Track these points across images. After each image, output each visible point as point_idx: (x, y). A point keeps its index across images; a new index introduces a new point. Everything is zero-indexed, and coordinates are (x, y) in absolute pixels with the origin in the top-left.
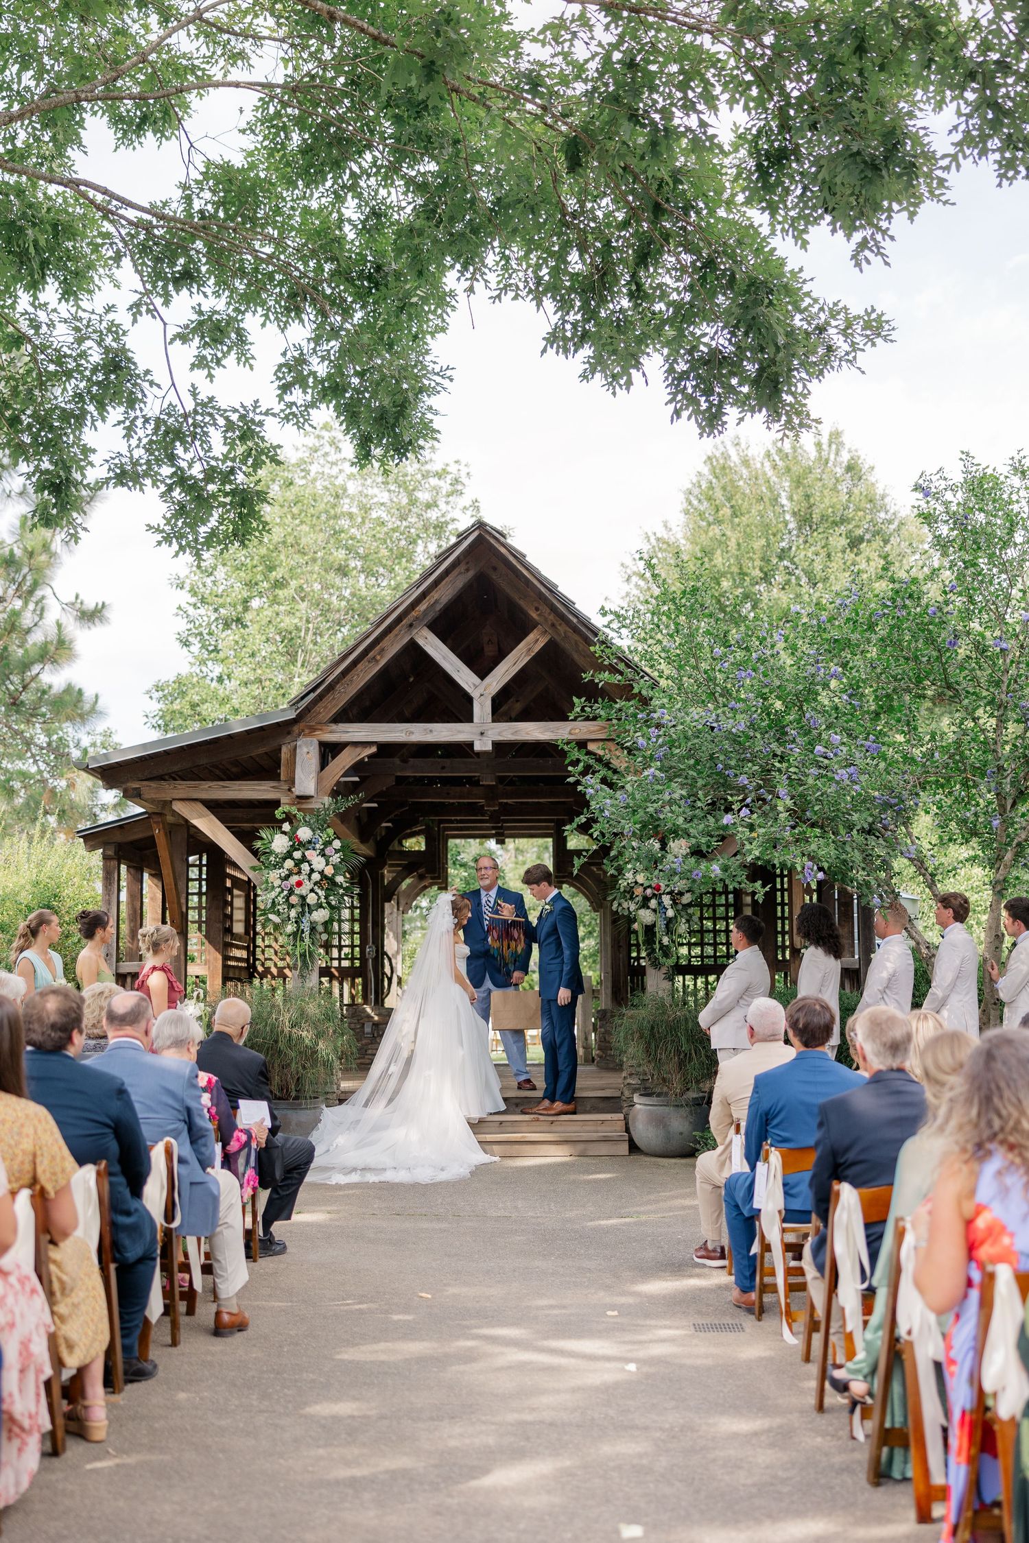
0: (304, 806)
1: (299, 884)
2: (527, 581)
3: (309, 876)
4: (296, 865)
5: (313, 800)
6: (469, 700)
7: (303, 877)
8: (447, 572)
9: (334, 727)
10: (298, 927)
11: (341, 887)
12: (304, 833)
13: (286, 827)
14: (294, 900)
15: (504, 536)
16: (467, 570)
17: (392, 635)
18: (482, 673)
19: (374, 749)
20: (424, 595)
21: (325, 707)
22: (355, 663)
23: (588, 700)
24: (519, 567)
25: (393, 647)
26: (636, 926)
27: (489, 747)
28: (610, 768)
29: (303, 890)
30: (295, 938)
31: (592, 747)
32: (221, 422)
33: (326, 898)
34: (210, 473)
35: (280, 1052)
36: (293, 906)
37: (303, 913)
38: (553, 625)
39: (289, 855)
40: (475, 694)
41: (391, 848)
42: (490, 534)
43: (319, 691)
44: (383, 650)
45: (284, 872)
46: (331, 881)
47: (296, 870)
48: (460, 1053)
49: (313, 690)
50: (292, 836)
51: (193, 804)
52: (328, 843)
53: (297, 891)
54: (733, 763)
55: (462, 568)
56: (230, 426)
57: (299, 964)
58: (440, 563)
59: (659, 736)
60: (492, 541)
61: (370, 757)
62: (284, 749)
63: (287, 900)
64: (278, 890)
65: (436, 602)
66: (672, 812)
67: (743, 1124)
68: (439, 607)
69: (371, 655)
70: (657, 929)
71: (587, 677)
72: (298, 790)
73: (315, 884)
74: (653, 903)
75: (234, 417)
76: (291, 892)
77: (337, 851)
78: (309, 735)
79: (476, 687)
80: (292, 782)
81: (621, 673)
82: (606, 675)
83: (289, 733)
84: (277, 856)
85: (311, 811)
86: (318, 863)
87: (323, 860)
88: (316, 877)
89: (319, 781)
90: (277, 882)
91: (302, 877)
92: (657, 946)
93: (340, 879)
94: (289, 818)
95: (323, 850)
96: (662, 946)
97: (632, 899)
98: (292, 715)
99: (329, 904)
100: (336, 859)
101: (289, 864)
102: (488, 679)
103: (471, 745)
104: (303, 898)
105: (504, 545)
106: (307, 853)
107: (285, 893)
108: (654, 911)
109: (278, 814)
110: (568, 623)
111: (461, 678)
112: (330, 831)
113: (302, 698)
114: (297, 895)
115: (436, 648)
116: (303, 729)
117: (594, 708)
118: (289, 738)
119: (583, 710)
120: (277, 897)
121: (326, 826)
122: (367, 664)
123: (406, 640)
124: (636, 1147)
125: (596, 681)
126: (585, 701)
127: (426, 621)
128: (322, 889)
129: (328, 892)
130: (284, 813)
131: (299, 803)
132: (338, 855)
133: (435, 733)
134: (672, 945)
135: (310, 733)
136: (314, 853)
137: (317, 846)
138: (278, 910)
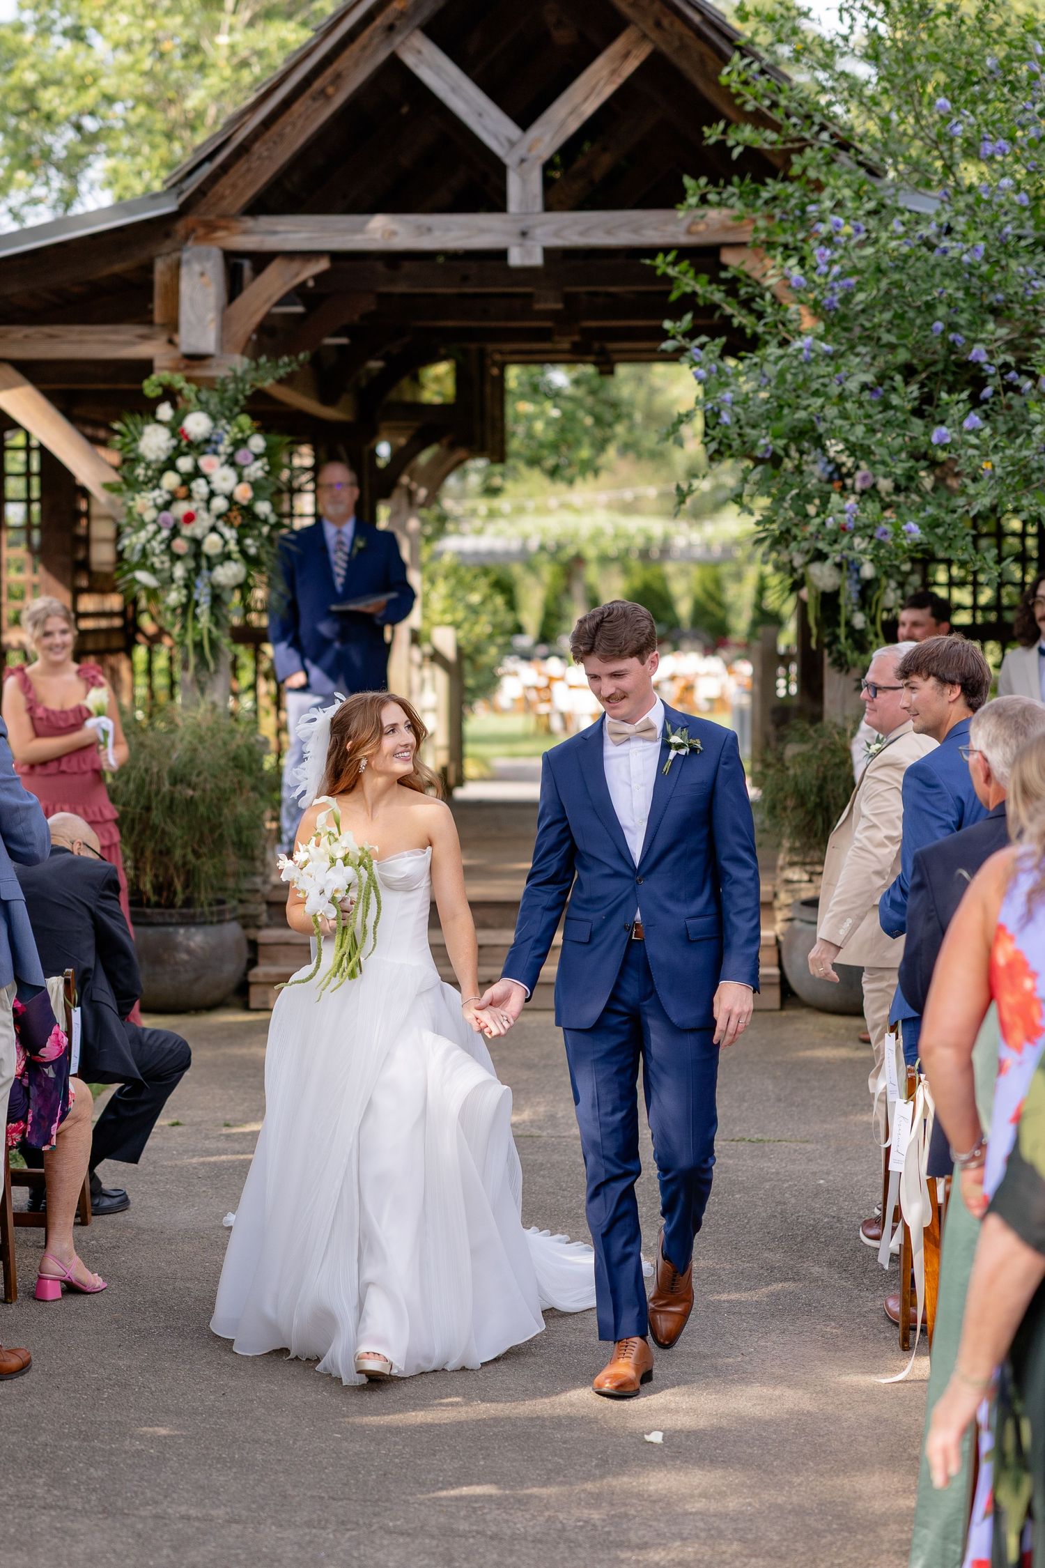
0: (198, 373)
1: (189, 518)
3: (208, 501)
4: (183, 483)
5: (213, 362)
6: (499, 169)
7: (197, 505)
9: (249, 222)
10: (189, 596)
11: (265, 521)
12: (197, 424)
13: (165, 412)
14: (180, 546)
17: (355, 48)
18: (525, 119)
19: (323, 265)
21: (234, 186)
22: (286, 104)
23: (713, 182)
25: (356, 72)
26: (805, 593)
27: (537, 260)
28: (751, 311)
29: (196, 529)
30: (184, 613)
31: (729, 257)
33: (239, 542)
35: (154, 828)
36: (179, 557)
37: (197, 570)
38: (658, 25)
39: (170, 465)
40: (510, 160)
41: (393, 395)
43: (220, 159)
44: (338, 76)
45: (160, 496)
46: (248, 510)
47: (183, 492)
49: (210, 157)
50: (175, 428)
52: (239, 444)
53: (186, 530)
54: (962, 319)
57: (193, 660)
59: (831, 263)
61: (318, 278)
62: (160, 266)
63: (169, 547)
64: (152, 528)
66: (844, 415)
69: (317, 85)
70: (842, 600)
71: (712, 134)
72: (187, 342)
73: (219, 517)
74: (836, 554)
76: (175, 532)
77: (257, 457)
78: (205, 238)
79: (512, 144)
80: (172, 326)
81: (777, 128)
82: (746, 134)
83: (168, 235)
84: (148, 466)
85: (210, 382)
86: (223, 478)
87: (231, 474)
88: (220, 504)
89: (225, 324)
90: (150, 515)
91: (194, 505)
92: (842, 632)
93: (263, 508)
94: (170, 394)
95: (231, 455)
96: (852, 632)
97: (798, 544)
98: (169, 207)
99: (243, 552)
100: (256, 470)
101: (170, 480)
102: (536, 130)
103: (502, 254)
106: (202, 461)
107: (165, 533)
108: (838, 566)
109: (150, 388)
110: (686, 20)
111: (485, 128)
112: (245, 420)
113: (190, 173)
114: (186, 538)
115: (438, 71)
116: (193, 230)
117: (725, 196)
118: (168, 245)
119: (704, 200)
120: (149, 541)
121: (236, 410)
122: (310, 102)
123: (382, 56)
124: (794, 994)
125: (730, 143)
126: (707, 184)
127: (418, 20)
128: (232, 526)
129: (242, 531)
130: (161, 385)
131: (187, 367)
132: (259, 464)
133: (437, 234)
134: (870, 628)
135: (207, 234)
136: (216, 461)
137: (221, 448)
138: (152, 565)
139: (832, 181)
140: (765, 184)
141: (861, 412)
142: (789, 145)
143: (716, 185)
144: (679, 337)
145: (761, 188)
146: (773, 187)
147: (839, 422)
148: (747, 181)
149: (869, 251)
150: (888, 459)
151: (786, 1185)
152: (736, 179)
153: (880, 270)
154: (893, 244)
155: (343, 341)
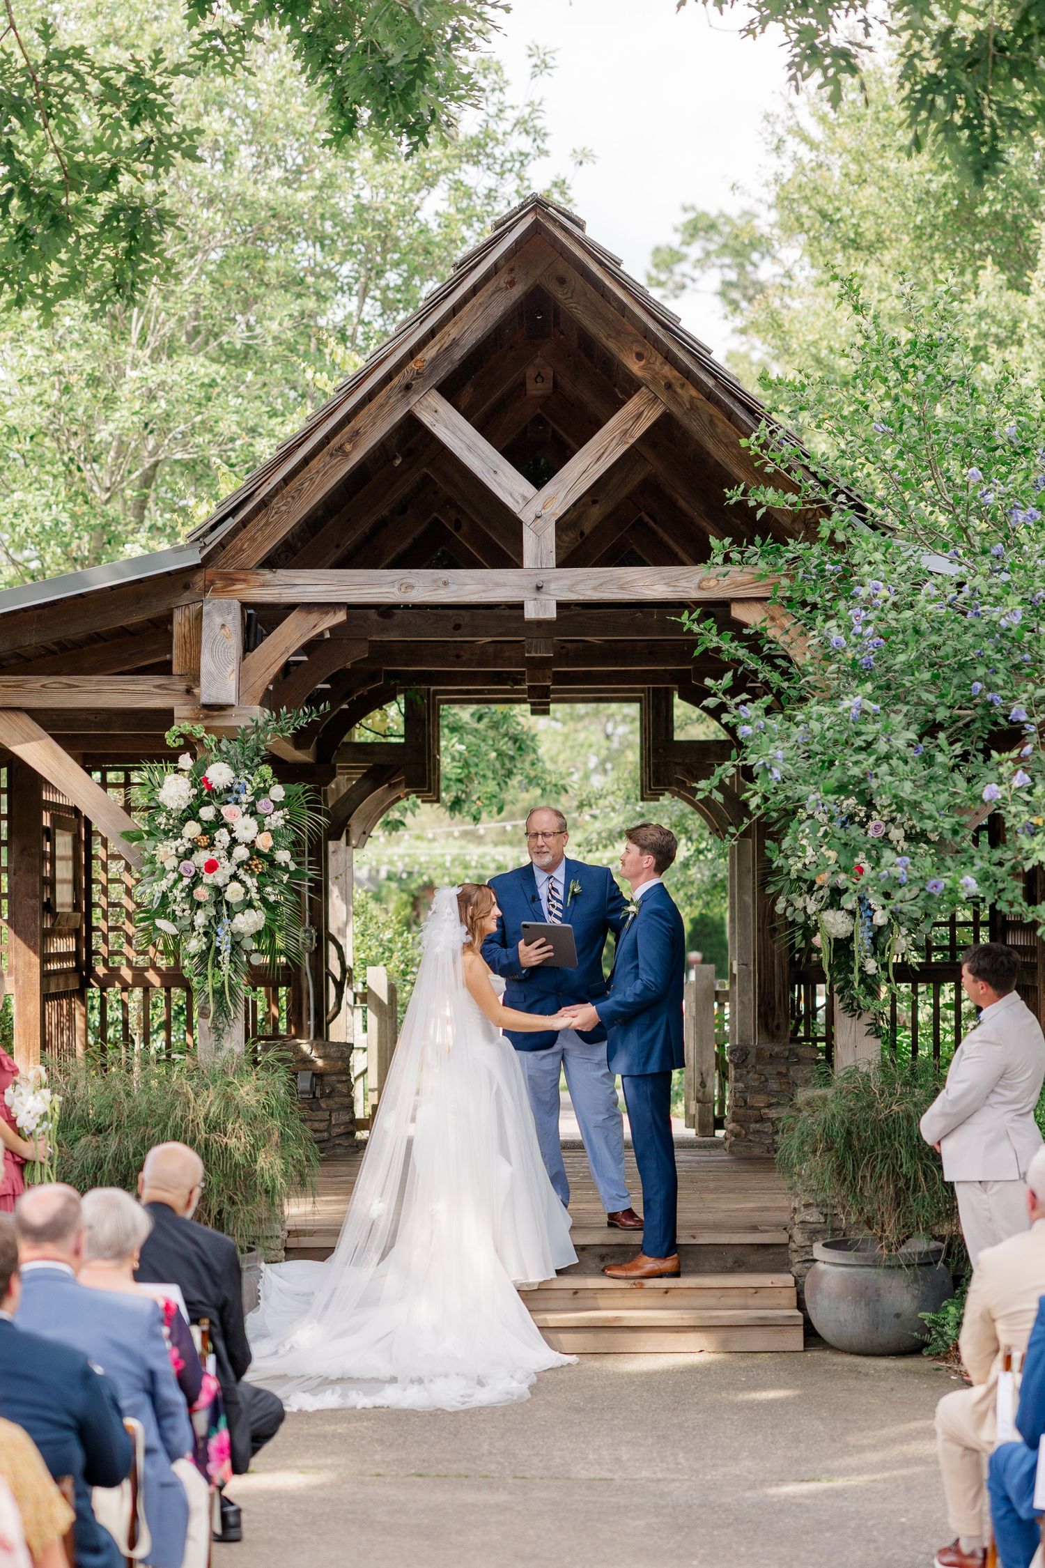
0: (217, 723)
1: (212, 866)
2: (623, 308)
3: (230, 850)
4: (205, 832)
5: (233, 712)
6: (513, 526)
7: (218, 853)
8: (475, 290)
9: (268, 575)
10: (210, 944)
11: (286, 869)
12: (219, 774)
13: (185, 761)
14: (202, 893)
15: (580, 225)
16: (512, 283)
17: (373, 407)
18: (538, 479)
19: (341, 616)
20: (432, 333)
21: (253, 539)
22: (306, 461)
23: (737, 542)
24: (608, 282)
25: (375, 430)
26: (817, 940)
27: (552, 613)
28: (775, 667)
29: (219, 877)
30: (205, 960)
31: (738, 612)
32: (94, 86)
33: (259, 890)
34: (73, 176)
36: (199, 905)
37: (218, 918)
38: (669, 386)
39: (191, 813)
40: (526, 516)
41: (345, 739)
42: (555, 220)
43: (242, 514)
44: (357, 433)
45: (183, 845)
46: (269, 858)
47: (204, 841)
48: (505, 1171)
49: (233, 513)
50: (198, 779)
51: (13, 716)
52: (262, 792)
53: (208, 878)
54: (999, 680)
55: (502, 279)
56: (110, 94)
57: (212, 1006)
58: (463, 277)
60: (559, 234)
61: (334, 629)
62: (179, 618)
63: (190, 895)
64: (173, 876)
65: (455, 343)
67: (1017, 1356)
68: (459, 354)
69: (335, 442)
70: (855, 946)
71: (733, 496)
72: (207, 693)
73: (240, 865)
74: (849, 902)
75: (119, 80)
76: (196, 880)
77: (278, 806)
78: (223, 590)
79: (527, 501)
80: (193, 676)
81: (796, 489)
82: (769, 497)
83: (187, 587)
84: (169, 815)
85: (232, 734)
86: (245, 828)
87: (252, 823)
88: (241, 853)
89: (242, 675)
90: (171, 863)
91: (216, 854)
92: (856, 977)
93: (283, 856)
94: (190, 745)
95: (253, 804)
96: (864, 977)
97: (810, 891)
98: (192, 559)
99: (264, 900)
100: (276, 820)
101: (192, 829)
102: (549, 488)
103: (518, 608)
104: (218, 890)
105: (580, 243)
106: (225, 810)
107: (186, 881)
108: (852, 913)
109: (171, 738)
110: (698, 384)
111: (499, 484)
112: (267, 770)
113: (213, 528)
114: (207, 885)
115: (454, 430)
116: (212, 583)
117: (746, 555)
118: (186, 597)
119: (727, 559)
120: (171, 890)
121: (257, 760)
122: (328, 458)
123: (399, 415)
124: (816, 1335)
125: (752, 503)
126: (731, 544)
127: (435, 380)
128: (252, 875)
129: (262, 879)
130: (181, 736)
131: (207, 717)
132: (280, 813)
133: (454, 587)
134: (883, 975)
135: (225, 586)
136: (238, 810)
137: (243, 798)
138: (174, 911)
139: (864, 544)
140: (787, 544)
141: (908, 768)
142: (808, 506)
143: (740, 545)
144: (720, 695)
145: (783, 549)
146: (795, 547)
147: (889, 779)
148: (769, 540)
149: (908, 614)
150: (937, 815)
151: (870, 1524)
152: (758, 539)
153: (917, 631)
154: (931, 607)
155: (328, 686)
